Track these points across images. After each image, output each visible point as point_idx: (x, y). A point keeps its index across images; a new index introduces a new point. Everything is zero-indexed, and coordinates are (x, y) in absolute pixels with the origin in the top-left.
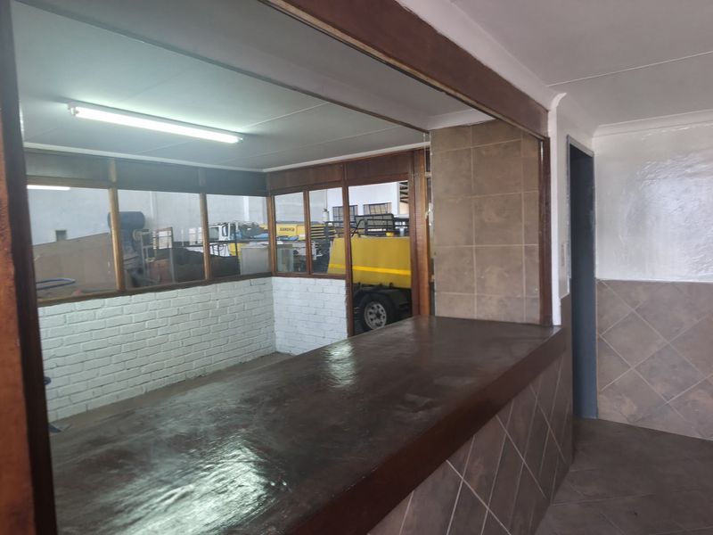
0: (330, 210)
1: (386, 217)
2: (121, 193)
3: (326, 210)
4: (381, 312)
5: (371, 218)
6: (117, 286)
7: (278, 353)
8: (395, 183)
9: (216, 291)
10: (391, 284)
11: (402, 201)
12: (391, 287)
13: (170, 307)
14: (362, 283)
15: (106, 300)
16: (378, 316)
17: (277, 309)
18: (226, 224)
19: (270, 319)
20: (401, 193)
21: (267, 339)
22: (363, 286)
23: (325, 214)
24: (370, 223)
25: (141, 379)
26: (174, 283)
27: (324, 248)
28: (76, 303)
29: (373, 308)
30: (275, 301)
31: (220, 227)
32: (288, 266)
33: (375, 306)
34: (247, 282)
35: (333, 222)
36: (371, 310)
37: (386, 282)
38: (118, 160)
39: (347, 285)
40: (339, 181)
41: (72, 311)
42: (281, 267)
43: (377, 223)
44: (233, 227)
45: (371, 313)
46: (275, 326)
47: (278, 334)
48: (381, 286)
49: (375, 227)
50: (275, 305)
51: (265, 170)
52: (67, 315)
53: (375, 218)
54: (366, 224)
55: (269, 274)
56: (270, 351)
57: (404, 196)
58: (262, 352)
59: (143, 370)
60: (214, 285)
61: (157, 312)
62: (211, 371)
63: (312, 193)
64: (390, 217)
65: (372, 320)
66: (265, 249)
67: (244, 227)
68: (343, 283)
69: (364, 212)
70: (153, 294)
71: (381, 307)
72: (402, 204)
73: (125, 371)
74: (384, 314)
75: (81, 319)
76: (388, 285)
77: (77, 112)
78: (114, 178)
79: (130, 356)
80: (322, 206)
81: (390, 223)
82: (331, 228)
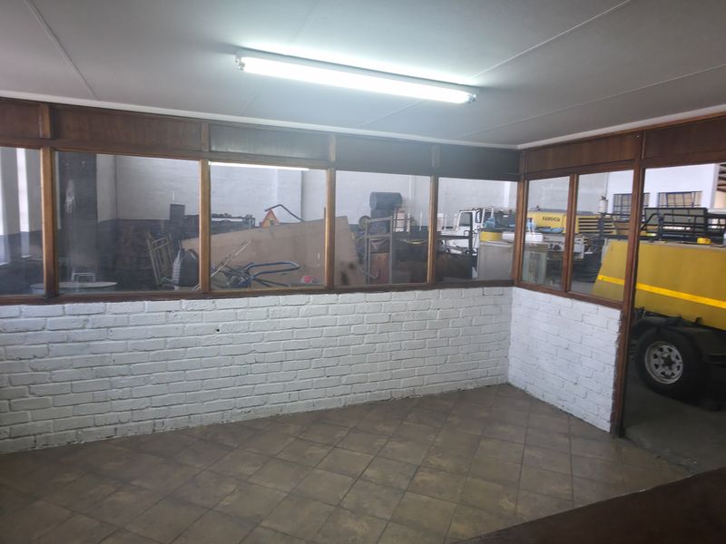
0: (610, 198)
1: (692, 212)
2: (339, 174)
3: (604, 198)
4: (673, 359)
5: (670, 212)
6: (325, 282)
7: (508, 385)
8: (713, 165)
9: (438, 298)
10: (698, 319)
11: (718, 190)
12: (698, 323)
13: (380, 312)
14: (648, 309)
15: (311, 296)
16: (669, 363)
17: (514, 329)
18: (481, 210)
19: (503, 341)
20: (720, 178)
21: (497, 365)
22: (648, 314)
23: (602, 203)
24: (668, 219)
25: (340, 390)
26: (391, 284)
27: (596, 245)
28: (280, 297)
29: (661, 350)
30: (513, 318)
31: (474, 213)
32: (536, 276)
33: (665, 347)
34: (478, 291)
35: (612, 215)
36: (658, 353)
37: (690, 315)
38: (340, 136)
39: (623, 319)
40: (632, 160)
41: (276, 306)
42: (527, 276)
43: (677, 219)
44: (488, 214)
45: (656, 357)
46: (510, 351)
47: (512, 361)
48: (679, 321)
49: (674, 224)
50: (513, 323)
51: (520, 147)
52: (271, 309)
53: (676, 212)
54: (661, 219)
55: (510, 283)
56: (500, 380)
57: (723, 182)
58: (487, 381)
59: (344, 379)
60: (436, 291)
61: (366, 315)
62: (422, 394)
63: (583, 178)
64: (701, 213)
65: (657, 366)
66: (509, 249)
67: (499, 214)
68: (616, 314)
69: (659, 201)
70: (363, 294)
71: (676, 352)
72: (719, 194)
73: (325, 378)
74: (679, 362)
75: (283, 315)
76: (694, 321)
77: (243, 65)
78: (333, 158)
79: (332, 361)
80: (600, 192)
81: (700, 220)
82: (610, 221)
